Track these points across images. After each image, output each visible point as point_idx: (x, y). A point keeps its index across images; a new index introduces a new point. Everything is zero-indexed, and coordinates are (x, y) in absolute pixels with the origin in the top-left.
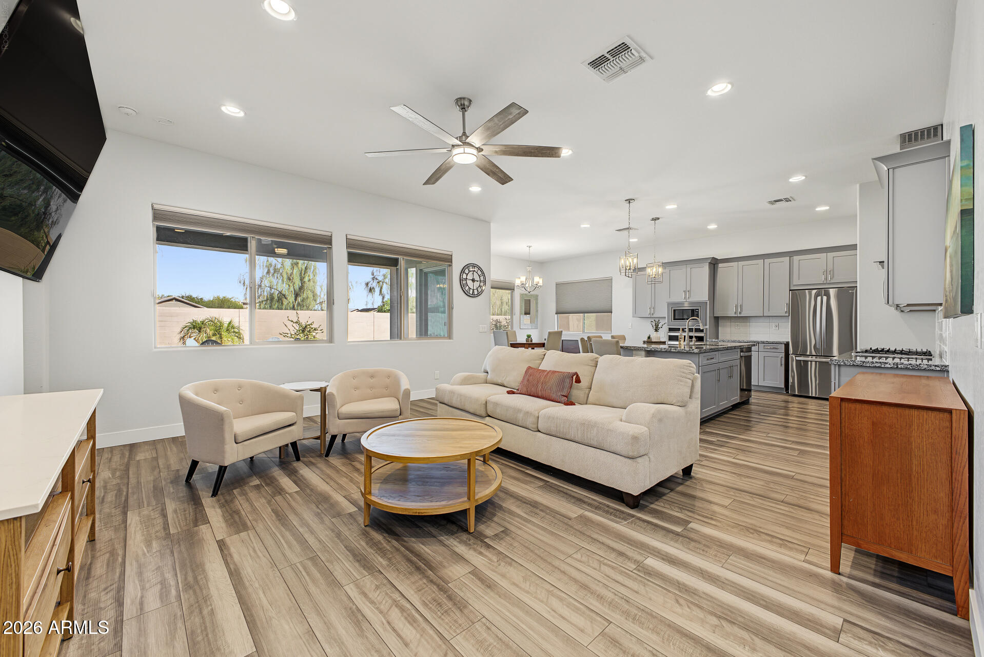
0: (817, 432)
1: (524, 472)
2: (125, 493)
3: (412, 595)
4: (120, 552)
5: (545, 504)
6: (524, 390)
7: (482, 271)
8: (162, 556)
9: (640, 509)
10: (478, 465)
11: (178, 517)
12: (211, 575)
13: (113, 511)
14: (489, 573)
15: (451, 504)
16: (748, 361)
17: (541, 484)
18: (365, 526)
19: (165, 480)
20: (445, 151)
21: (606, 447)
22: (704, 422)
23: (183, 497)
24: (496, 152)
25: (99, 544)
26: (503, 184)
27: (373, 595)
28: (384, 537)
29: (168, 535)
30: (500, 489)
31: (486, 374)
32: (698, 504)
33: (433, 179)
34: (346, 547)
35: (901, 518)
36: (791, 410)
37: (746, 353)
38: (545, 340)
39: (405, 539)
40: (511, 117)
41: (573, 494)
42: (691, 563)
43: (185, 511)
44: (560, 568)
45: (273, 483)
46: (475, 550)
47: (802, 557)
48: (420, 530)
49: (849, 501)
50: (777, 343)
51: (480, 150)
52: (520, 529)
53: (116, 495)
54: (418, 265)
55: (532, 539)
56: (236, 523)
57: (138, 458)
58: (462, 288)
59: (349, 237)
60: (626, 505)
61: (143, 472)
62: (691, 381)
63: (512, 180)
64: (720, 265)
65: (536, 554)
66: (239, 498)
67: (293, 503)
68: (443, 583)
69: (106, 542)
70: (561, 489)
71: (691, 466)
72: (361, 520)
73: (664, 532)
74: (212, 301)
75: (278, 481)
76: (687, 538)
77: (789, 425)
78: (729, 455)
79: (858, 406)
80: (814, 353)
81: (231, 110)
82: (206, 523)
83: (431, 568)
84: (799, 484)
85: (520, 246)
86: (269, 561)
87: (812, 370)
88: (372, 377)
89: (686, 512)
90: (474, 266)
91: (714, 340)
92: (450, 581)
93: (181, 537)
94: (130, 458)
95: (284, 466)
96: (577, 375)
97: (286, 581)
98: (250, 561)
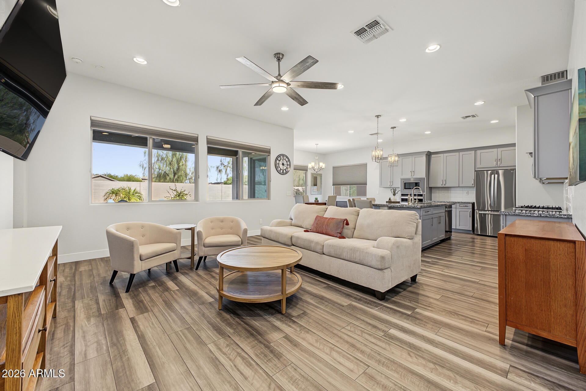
0: (492, 256)
1: (314, 278)
2: (73, 290)
3: (249, 350)
4: (72, 324)
5: (328, 298)
6: (315, 230)
7: (288, 158)
8: (97, 326)
9: (386, 301)
10: (288, 273)
11: (106, 304)
12: (127, 337)
13: (66, 300)
14: (295, 337)
15: (271, 297)
16: (450, 213)
17: (325, 286)
18: (219, 310)
19: (97, 282)
20: (267, 85)
21: (365, 263)
22: (424, 250)
23: (109, 292)
24: (298, 86)
25: (58, 319)
26: (302, 105)
27: (225, 350)
28: (231, 316)
29: (100, 314)
30: (300, 288)
31: (291, 220)
32: (421, 298)
33: (259, 103)
34: (208, 322)
35: (544, 310)
36: (477, 244)
37: (448, 209)
38: (326, 201)
39: (244, 317)
40: (308, 64)
41: (345, 292)
42: (417, 332)
43: (110, 301)
44: (337, 334)
45: (163, 284)
46: (286, 324)
47: (485, 329)
48: (253, 312)
49: (511, 299)
50: (467, 203)
51: (288, 84)
52: (313, 312)
53: (68, 291)
54: (249, 155)
55: (320, 318)
56: (141, 308)
57: (80, 270)
58: (276, 169)
59: (208, 137)
60: (377, 299)
61: (84, 278)
62: (416, 224)
63: (308, 103)
64: (433, 156)
65: (323, 326)
66: (142, 292)
67: (175, 296)
68: (268, 343)
69: (63, 319)
70: (337, 289)
71: (417, 275)
72: (217, 306)
73: (400, 314)
74: (123, 177)
75: (165, 283)
76: (414, 318)
77: (475, 252)
78: (439, 269)
79: (516, 239)
80: (490, 209)
81: (140, 60)
82: (123, 308)
83: (260, 334)
84: (482, 287)
85: (311, 144)
86: (162, 330)
87: (489, 219)
88: (222, 221)
89: (413, 303)
90: (283, 155)
91: (429, 201)
92: (271, 342)
93: (108, 316)
94: (76, 269)
95: (169, 275)
96: (347, 221)
97: (172, 341)
98: (150, 330)
